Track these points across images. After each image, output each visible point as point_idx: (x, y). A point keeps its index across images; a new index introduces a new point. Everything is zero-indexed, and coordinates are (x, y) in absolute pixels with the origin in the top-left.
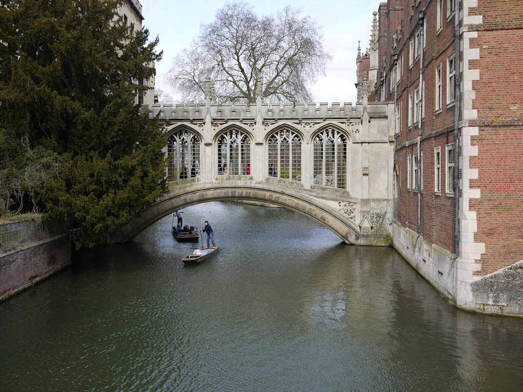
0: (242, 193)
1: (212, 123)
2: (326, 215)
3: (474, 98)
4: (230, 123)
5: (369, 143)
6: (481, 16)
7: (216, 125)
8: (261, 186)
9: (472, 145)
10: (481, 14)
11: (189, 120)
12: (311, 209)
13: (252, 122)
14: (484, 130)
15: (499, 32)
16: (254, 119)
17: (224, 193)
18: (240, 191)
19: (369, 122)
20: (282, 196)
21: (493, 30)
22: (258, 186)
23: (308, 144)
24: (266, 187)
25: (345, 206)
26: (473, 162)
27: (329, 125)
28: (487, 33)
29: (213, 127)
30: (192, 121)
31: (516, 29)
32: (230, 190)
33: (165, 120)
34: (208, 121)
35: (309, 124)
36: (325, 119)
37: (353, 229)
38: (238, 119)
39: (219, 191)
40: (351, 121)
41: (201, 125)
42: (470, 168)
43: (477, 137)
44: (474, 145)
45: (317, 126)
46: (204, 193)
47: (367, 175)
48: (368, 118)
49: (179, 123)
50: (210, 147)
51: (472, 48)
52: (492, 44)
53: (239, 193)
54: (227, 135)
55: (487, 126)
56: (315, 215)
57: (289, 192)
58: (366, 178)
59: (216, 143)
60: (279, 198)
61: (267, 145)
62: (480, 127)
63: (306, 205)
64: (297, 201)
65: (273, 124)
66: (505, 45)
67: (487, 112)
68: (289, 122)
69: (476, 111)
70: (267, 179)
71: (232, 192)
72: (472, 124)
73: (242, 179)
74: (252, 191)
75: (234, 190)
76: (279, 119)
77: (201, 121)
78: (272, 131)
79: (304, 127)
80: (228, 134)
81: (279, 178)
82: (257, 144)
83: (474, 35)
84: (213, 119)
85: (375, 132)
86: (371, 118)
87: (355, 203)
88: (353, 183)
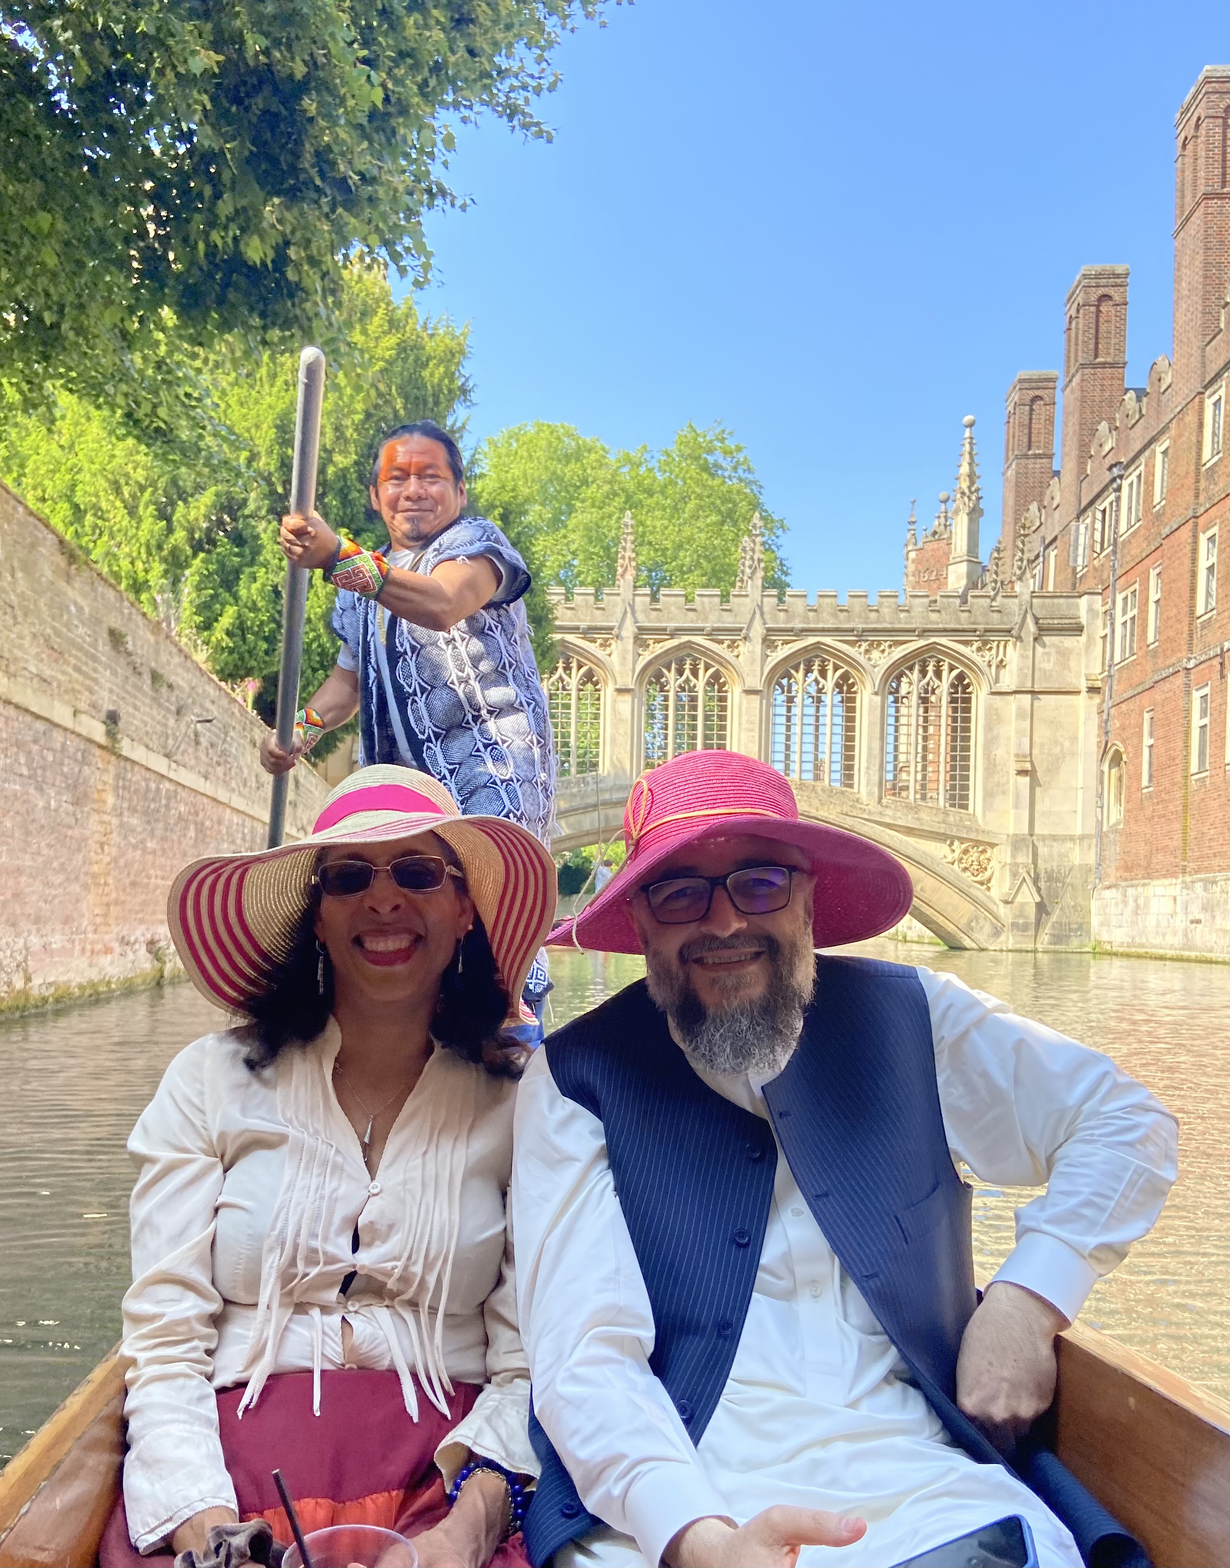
1: (635, 638)
4: (680, 639)
5: (1033, 693)
7: (645, 644)
11: (578, 628)
13: (738, 638)
16: (740, 630)
19: (1036, 641)
25: (966, 852)
27: (932, 647)
29: (637, 649)
30: (584, 632)
34: (625, 631)
35: (879, 644)
37: (986, 908)
38: (702, 630)
40: (988, 637)
41: (605, 645)
45: (899, 652)
47: (1027, 772)
48: (1032, 629)
50: (625, 698)
54: (669, 670)
57: (823, 813)
58: (1025, 780)
59: (643, 689)
61: (771, 697)
65: (786, 643)
68: (828, 640)
76: (803, 630)
77: (608, 633)
78: (785, 660)
79: (868, 651)
80: (673, 666)
82: (744, 693)
84: (639, 629)
85: (1048, 666)
86: (1040, 629)
87: (993, 845)
88: (989, 795)
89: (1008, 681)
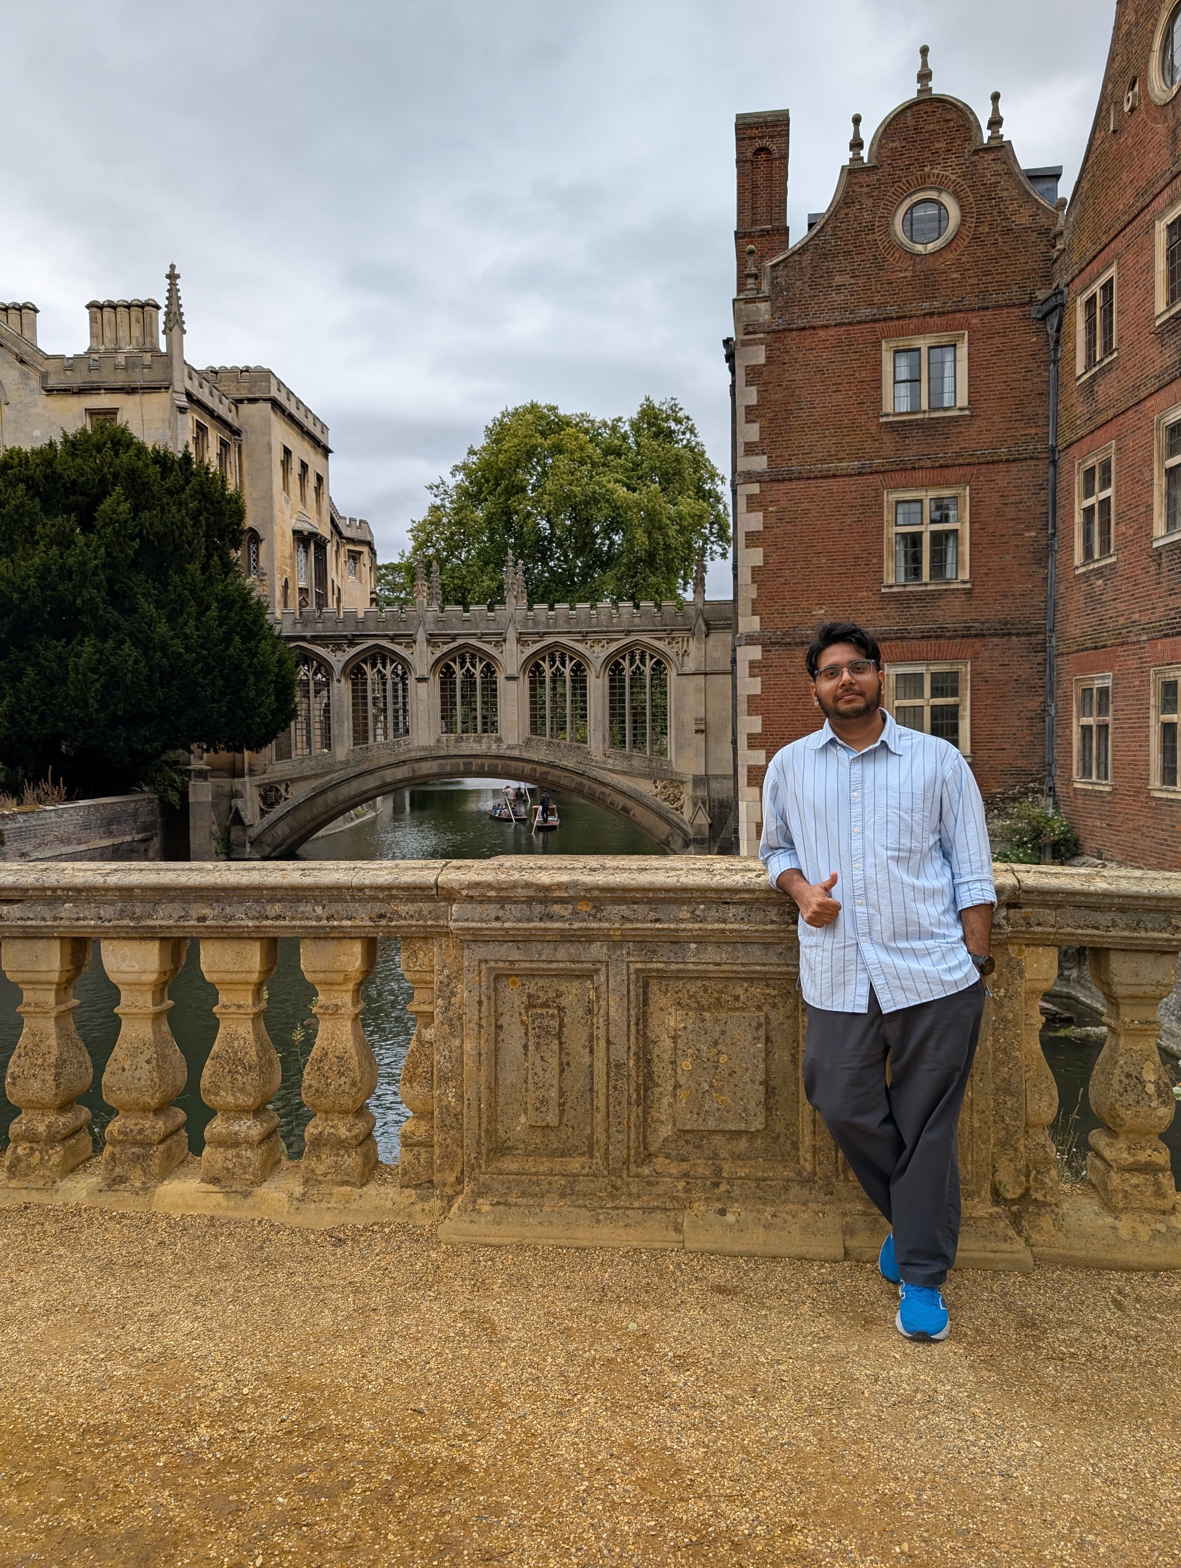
0: (483, 765)
1: (428, 641)
2: (630, 803)
3: (755, 596)
4: (460, 641)
5: (706, 674)
6: (765, 457)
7: (435, 645)
8: (516, 753)
9: (750, 676)
10: (764, 454)
11: (387, 636)
12: (604, 793)
13: (500, 640)
14: (770, 651)
15: (794, 485)
16: (501, 634)
17: (452, 764)
18: (479, 761)
19: (707, 636)
20: (552, 771)
21: (784, 480)
22: (508, 753)
23: (598, 677)
24: (525, 755)
25: (665, 787)
26: (755, 705)
27: (635, 643)
28: (775, 486)
29: (430, 649)
30: (392, 638)
31: (823, 477)
32: (461, 761)
33: (345, 636)
34: (421, 636)
35: (599, 641)
36: (628, 633)
37: (681, 828)
38: (475, 634)
39: (443, 761)
40: (675, 634)
41: (408, 646)
42: (749, 715)
43: (759, 662)
44: (755, 676)
45: (614, 647)
46: (416, 766)
47: (702, 731)
48: (704, 628)
49: (371, 642)
50: (425, 684)
51: (751, 511)
52: (784, 503)
53: (477, 765)
54: (455, 663)
55: (776, 643)
56: (612, 803)
57: (564, 763)
58: (701, 737)
59: (437, 678)
60: (547, 773)
61: (527, 680)
62: (763, 645)
63: (595, 786)
64: (579, 779)
65: (534, 642)
66: (803, 506)
67: (776, 621)
68: (564, 640)
69: (757, 619)
70: (528, 742)
71: (465, 764)
72: (751, 640)
73: (484, 740)
74: (500, 763)
75: (469, 760)
76: (545, 633)
77: (410, 640)
78: (535, 654)
79: (591, 647)
80: (458, 660)
81: (547, 738)
82: (509, 678)
83: (755, 489)
84: (430, 635)
85: (716, 655)
86: (709, 629)
87: (683, 782)
88: (679, 747)
89: (690, 665)
